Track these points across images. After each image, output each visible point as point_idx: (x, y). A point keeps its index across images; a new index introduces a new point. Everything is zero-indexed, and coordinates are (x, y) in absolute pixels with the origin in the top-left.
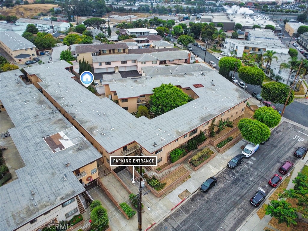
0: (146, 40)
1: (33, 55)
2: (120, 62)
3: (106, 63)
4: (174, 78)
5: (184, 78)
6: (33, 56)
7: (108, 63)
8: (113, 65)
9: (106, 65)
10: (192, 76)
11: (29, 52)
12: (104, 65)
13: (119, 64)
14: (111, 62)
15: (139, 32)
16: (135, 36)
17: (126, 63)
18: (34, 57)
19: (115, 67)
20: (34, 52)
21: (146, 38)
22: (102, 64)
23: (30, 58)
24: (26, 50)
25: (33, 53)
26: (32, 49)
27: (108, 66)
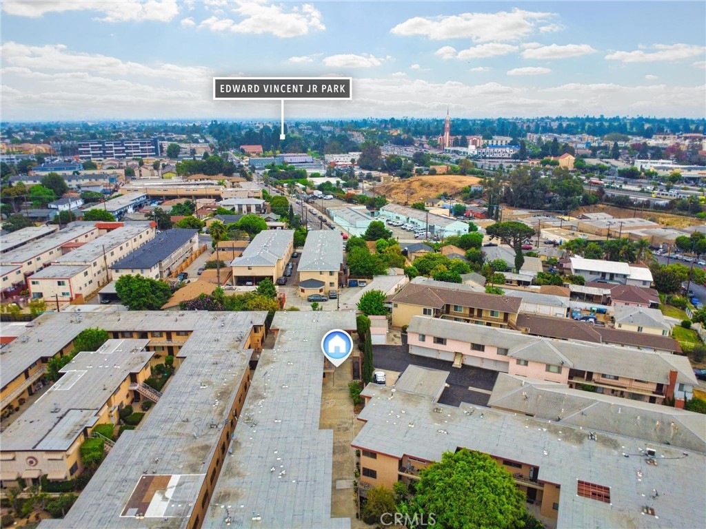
0: (605, 295)
1: (332, 284)
2: (469, 346)
3: (434, 338)
4: (549, 436)
5: (575, 447)
6: (331, 286)
7: (440, 341)
8: (451, 347)
9: (434, 342)
10: (605, 450)
11: (326, 278)
12: (429, 342)
13: (466, 349)
14: (446, 339)
15: (598, 273)
16: (583, 279)
17: (483, 350)
18: (332, 288)
19: (456, 353)
20: (335, 279)
21: (608, 292)
22: (426, 338)
23: (321, 291)
24: (321, 273)
25: (331, 282)
26: (331, 273)
27: (440, 347)
